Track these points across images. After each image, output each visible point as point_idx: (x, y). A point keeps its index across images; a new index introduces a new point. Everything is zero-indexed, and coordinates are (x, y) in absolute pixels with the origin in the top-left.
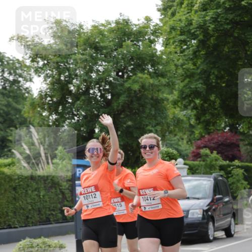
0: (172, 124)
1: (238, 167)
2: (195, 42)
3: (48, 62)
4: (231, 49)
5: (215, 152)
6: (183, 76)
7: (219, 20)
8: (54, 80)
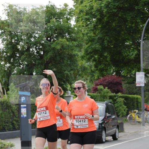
0: (81, 70)
1: (121, 97)
2: (95, 20)
3: (4, 31)
4: (117, 24)
5: (106, 88)
6: (87, 40)
7: (110, 6)
8: (8, 42)
